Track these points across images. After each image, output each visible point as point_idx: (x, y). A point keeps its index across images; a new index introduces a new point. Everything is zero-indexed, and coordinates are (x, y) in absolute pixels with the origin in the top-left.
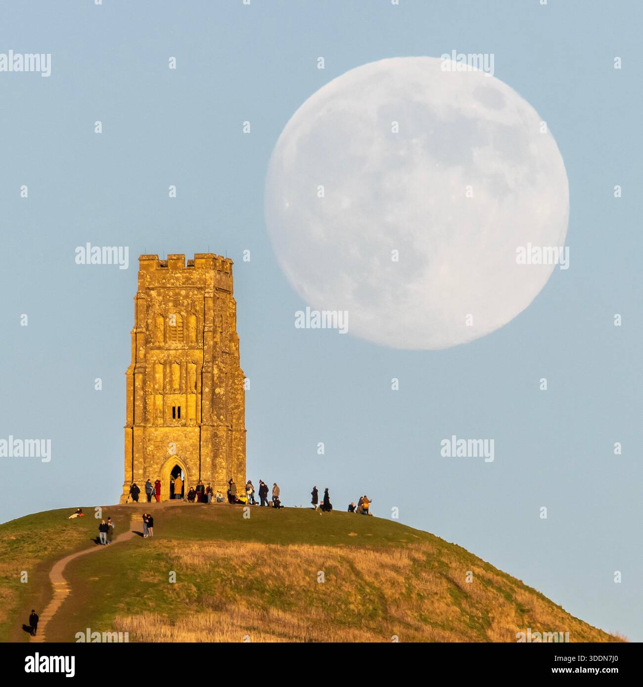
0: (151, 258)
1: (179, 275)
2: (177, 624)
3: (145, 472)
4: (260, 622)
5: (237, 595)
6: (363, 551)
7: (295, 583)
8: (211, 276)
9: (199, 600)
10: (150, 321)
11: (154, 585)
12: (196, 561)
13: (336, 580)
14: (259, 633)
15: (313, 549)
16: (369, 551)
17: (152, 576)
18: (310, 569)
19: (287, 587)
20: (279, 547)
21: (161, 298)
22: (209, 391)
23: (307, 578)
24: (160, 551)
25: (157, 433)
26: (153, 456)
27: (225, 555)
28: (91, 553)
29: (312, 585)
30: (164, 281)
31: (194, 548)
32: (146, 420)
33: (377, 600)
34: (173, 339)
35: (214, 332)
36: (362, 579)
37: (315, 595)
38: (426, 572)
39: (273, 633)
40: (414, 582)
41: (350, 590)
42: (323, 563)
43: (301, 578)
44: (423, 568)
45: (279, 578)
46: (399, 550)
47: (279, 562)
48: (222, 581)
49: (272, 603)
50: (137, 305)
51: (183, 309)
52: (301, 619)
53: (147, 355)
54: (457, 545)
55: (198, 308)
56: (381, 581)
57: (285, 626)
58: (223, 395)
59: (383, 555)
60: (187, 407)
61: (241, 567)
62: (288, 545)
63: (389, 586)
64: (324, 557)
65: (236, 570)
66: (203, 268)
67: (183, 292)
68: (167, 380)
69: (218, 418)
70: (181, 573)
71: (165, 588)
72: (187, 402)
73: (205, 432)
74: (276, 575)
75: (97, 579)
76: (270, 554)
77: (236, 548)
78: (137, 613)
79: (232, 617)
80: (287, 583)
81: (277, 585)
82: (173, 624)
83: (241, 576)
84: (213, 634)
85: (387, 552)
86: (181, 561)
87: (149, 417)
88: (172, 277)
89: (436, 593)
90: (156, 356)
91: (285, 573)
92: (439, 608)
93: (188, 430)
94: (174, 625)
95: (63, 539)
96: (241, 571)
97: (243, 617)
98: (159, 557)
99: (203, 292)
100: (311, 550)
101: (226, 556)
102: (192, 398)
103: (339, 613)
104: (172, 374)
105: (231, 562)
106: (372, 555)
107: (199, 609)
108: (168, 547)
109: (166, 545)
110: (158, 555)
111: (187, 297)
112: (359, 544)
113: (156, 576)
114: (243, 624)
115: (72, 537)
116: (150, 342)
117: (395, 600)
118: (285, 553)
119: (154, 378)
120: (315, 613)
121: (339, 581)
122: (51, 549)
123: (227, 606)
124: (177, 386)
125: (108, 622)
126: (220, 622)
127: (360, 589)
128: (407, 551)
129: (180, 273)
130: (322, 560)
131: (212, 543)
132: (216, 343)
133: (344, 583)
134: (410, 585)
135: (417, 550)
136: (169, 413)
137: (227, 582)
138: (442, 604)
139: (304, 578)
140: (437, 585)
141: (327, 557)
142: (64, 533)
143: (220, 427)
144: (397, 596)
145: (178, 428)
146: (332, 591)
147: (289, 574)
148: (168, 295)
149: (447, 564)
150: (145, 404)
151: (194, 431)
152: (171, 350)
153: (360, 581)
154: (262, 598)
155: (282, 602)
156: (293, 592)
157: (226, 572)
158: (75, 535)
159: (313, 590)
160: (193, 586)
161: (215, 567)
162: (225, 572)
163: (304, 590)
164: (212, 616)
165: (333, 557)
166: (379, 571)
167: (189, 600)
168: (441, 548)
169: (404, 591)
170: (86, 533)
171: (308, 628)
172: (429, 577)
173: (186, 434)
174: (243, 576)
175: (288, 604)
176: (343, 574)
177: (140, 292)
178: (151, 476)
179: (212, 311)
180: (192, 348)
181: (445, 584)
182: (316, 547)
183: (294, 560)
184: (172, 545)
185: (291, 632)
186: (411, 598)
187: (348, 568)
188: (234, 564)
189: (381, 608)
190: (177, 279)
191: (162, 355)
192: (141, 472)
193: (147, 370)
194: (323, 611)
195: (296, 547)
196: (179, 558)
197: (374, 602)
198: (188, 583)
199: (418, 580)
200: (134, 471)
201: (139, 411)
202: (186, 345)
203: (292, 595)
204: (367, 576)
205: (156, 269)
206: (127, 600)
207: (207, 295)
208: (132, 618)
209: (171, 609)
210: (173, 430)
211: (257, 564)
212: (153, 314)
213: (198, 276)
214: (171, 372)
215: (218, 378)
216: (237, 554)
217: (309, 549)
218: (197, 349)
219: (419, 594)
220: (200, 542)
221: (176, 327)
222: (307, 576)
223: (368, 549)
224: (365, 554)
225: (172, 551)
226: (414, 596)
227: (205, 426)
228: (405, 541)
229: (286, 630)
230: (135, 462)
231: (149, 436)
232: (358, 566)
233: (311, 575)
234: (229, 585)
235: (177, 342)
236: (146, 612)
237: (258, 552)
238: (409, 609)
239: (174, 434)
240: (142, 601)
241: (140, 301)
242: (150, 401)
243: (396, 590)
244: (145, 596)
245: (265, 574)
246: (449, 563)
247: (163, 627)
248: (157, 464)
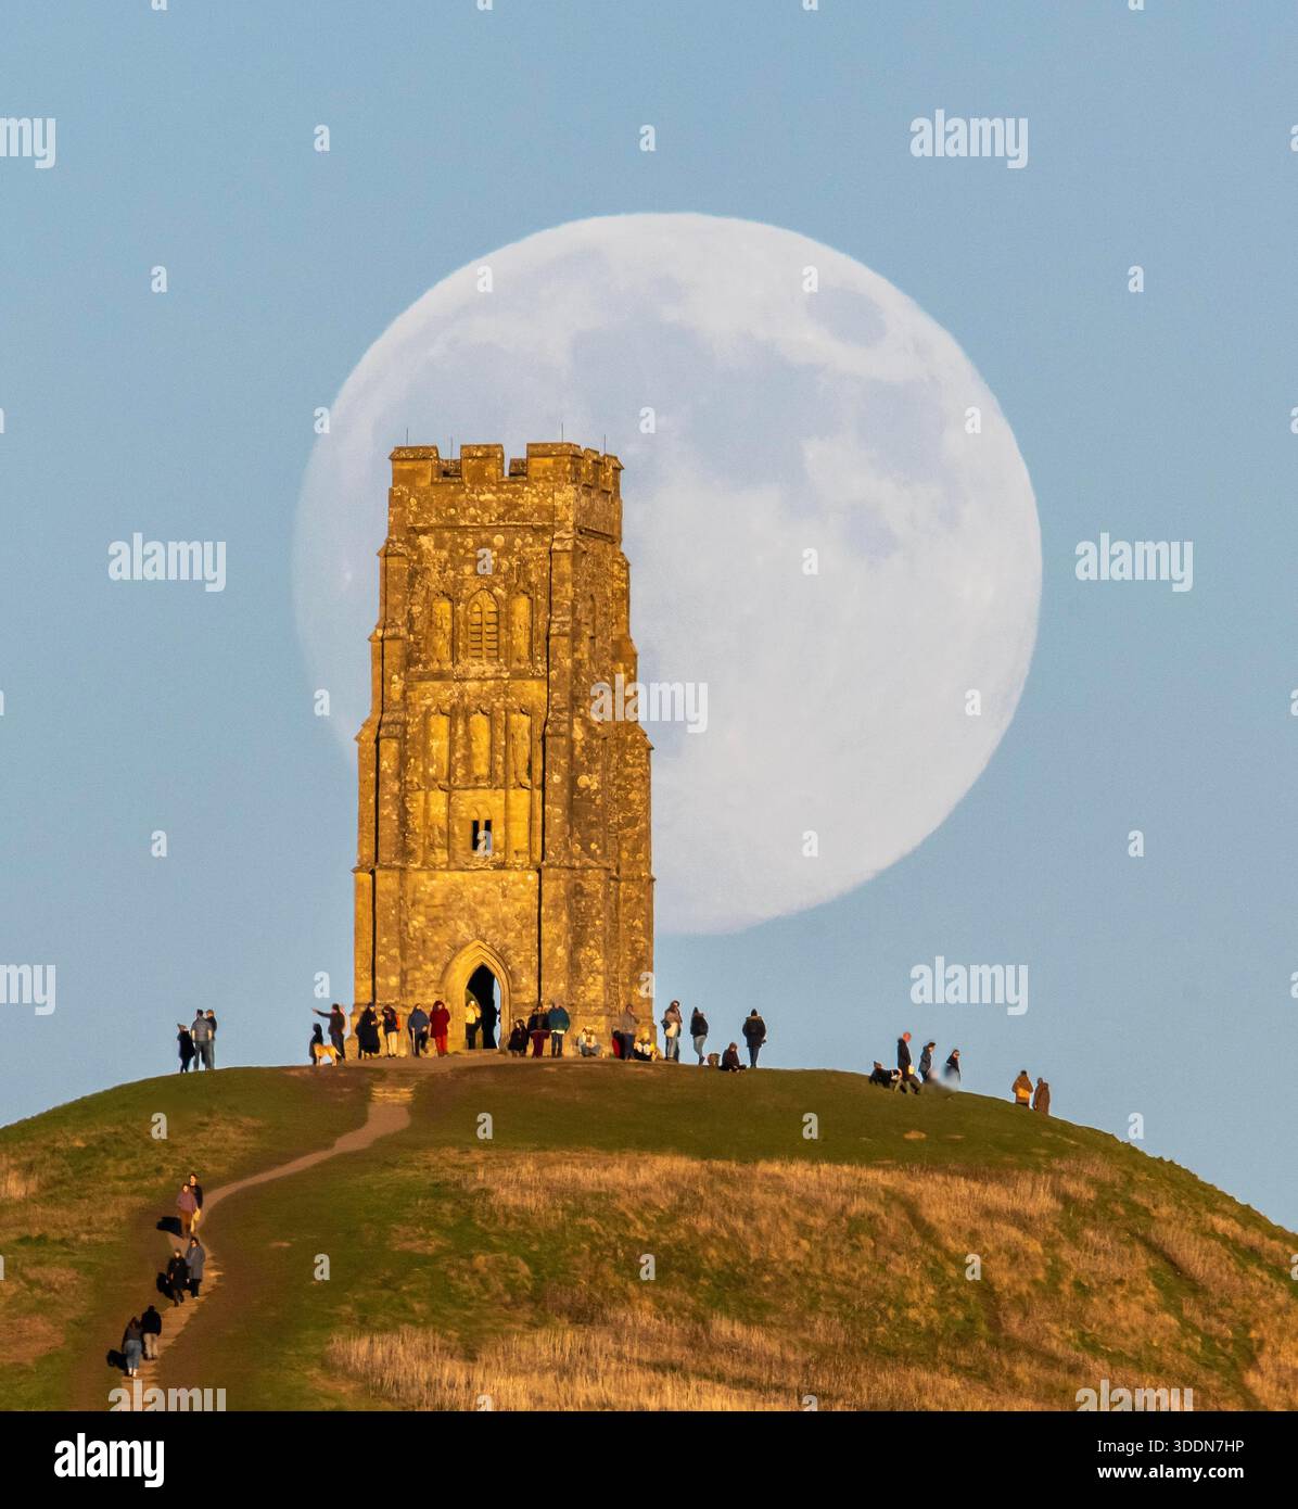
0: (424, 454)
1: (489, 496)
2: (484, 1356)
3: (403, 982)
4: (688, 1352)
5: (630, 1286)
6: (939, 1178)
7: (775, 1256)
8: (566, 497)
9: (537, 1298)
10: (416, 610)
11: (425, 1260)
12: (530, 1202)
13: (875, 1246)
14: (686, 1377)
15: (819, 1171)
16: (956, 1178)
17: (421, 1237)
18: (811, 1221)
19: (755, 1265)
20: (734, 1165)
21: (445, 554)
22: (562, 783)
23: (805, 1244)
24: (442, 1175)
25: (433, 885)
26: (424, 941)
27: (600, 1185)
28: (272, 1181)
29: (815, 1260)
30: (452, 511)
31: (524, 1170)
32: (405, 853)
33: (973, 1297)
34: (477, 653)
35: (575, 636)
36: (938, 1246)
37: (823, 1285)
38: (1094, 1228)
39: (720, 1378)
40: (1066, 1253)
41: (908, 1273)
42: (844, 1207)
43: (788, 1243)
44: (1089, 1220)
45: (734, 1242)
46: (1030, 1174)
47: (733, 1205)
48: (593, 1251)
49: (717, 1303)
50: (385, 570)
51: (498, 581)
52: (789, 1342)
53: (409, 694)
54: (1171, 1162)
55: (533, 579)
56: (986, 1250)
57: (748, 1361)
58: (597, 792)
59: (989, 1187)
60: (506, 822)
61: (640, 1215)
62: (756, 1162)
63: (1005, 1265)
64: (845, 1192)
65: (628, 1224)
66: (549, 481)
67: (499, 540)
68: (458, 755)
69: (586, 848)
70: (494, 1229)
71: (451, 1266)
72: (507, 807)
73: (553, 884)
74: (726, 1236)
75: (286, 1245)
76: (711, 1182)
77: (629, 1167)
78: (384, 1329)
79: (618, 1338)
80: (754, 1255)
81: (729, 1259)
82: (470, 1356)
83: (640, 1237)
84: (571, 1380)
85: (999, 1176)
86: (492, 1201)
87: (413, 845)
88: (472, 503)
89: (1120, 1282)
90: (433, 696)
91: (749, 1230)
92: (1127, 1318)
93: (511, 878)
94: (474, 1359)
95: (202, 1146)
96: (640, 1225)
97: (646, 1338)
98: (439, 1191)
99: (548, 539)
100: (812, 1175)
101: (603, 1189)
102: (521, 800)
103: (882, 1329)
104: (470, 740)
105: (616, 1203)
106: (962, 1187)
107: (536, 1319)
108: (463, 1167)
109: (456, 1162)
110: (437, 1185)
111: (507, 550)
112: (931, 1160)
113: (430, 1237)
114: (646, 1357)
115: (226, 1141)
116: (418, 661)
117: (1019, 1298)
118: (746, 1182)
119: (426, 750)
120: (822, 1329)
121: (882, 1251)
122: (171, 1173)
123: (606, 1311)
124: (482, 769)
125: (314, 1349)
126: (588, 1351)
127: (932, 1271)
128: (1050, 1177)
129: (490, 491)
130: (840, 1199)
131: (569, 1157)
132: (578, 664)
133: (893, 1255)
134: (1056, 1259)
135: (1075, 1175)
136: (462, 835)
137: (605, 1253)
138: (1135, 1309)
139: (797, 1244)
140: (1121, 1260)
141: (851, 1193)
142: (204, 1131)
143: (590, 871)
144: (1024, 1288)
145: (484, 872)
146: (863, 1276)
147: (759, 1235)
148: (462, 545)
149: (1147, 1209)
150: (404, 814)
151: (525, 881)
152: (470, 680)
153: (932, 1250)
154: (692, 1292)
155: (741, 1301)
156: (767, 1279)
157: (604, 1228)
158: (232, 1134)
159: (818, 1272)
160: (521, 1262)
161: (574, 1214)
162: (600, 1227)
163: (795, 1273)
164: (569, 1335)
165: (867, 1193)
166: (981, 1225)
167: (513, 1296)
168: (1131, 1170)
169: (1040, 1276)
170: (257, 1131)
171: (806, 1366)
172: (1102, 1242)
173: (504, 890)
174: (646, 1239)
175: (757, 1307)
176: (891, 1233)
177: (394, 538)
178: (419, 991)
179: (569, 586)
180: (519, 675)
181: (1143, 1260)
182: (825, 1167)
183: (771, 1200)
184: (472, 1161)
185: (765, 1376)
186: (1059, 1292)
187: (903, 1219)
188: (622, 1208)
189: (984, 1315)
190: (485, 507)
191: (447, 693)
192: (394, 981)
193: (409, 729)
194: (842, 1325)
195: (776, 1168)
196: (486, 1193)
197: (967, 1304)
198: (509, 1256)
199: (1077, 1247)
200: (378, 979)
201: (389, 830)
202: (505, 669)
203: (766, 1286)
204: (949, 1238)
205: (432, 483)
206: (360, 1296)
207: (557, 546)
208: (372, 1342)
209: (468, 1321)
210: (473, 878)
211: (681, 1208)
212: (424, 593)
213: (536, 500)
214: (467, 732)
215: (583, 749)
216: (631, 1183)
217: (809, 1172)
218: (533, 677)
219: (1078, 1284)
220: (541, 1154)
221: (481, 625)
222: (804, 1238)
223: (953, 1174)
224: (945, 1183)
225: (470, 1176)
226: (1066, 1288)
227: (551, 870)
228: (1043, 1152)
229: (753, 1371)
230: (381, 958)
231: (414, 892)
232: (928, 1215)
233: (815, 1237)
234: (614, 1262)
235: (484, 661)
236: (406, 1325)
237: (684, 1178)
238: (1055, 1321)
239: (476, 889)
240: (396, 1300)
241: (394, 562)
242: (415, 806)
243: (1022, 1274)
244: (404, 1288)
245: (700, 1233)
246: (1151, 1207)
247: (448, 1363)
248: (434, 961)
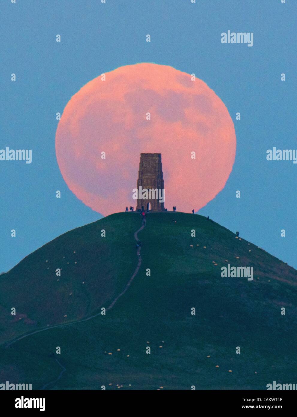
0: (144, 154)
1: (150, 158)
8: (157, 158)
10: (143, 169)
21: (145, 163)
30: (146, 159)
35: (158, 171)
50: (140, 165)
51: (151, 166)
53: (142, 177)
55: (154, 166)
66: (156, 156)
68: (147, 182)
90: (144, 177)
99: (156, 162)
111: (151, 163)
116: (143, 174)
119: (144, 182)
132: (159, 174)
148: (147, 162)
152: (148, 175)
177: (141, 162)
180: (152, 175)
192: (141, 204)
212: (144, 167)
